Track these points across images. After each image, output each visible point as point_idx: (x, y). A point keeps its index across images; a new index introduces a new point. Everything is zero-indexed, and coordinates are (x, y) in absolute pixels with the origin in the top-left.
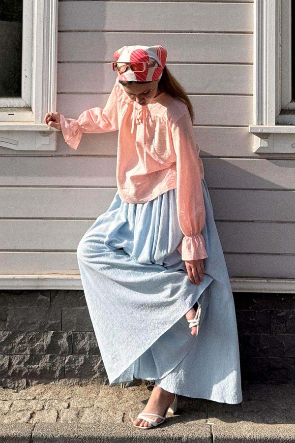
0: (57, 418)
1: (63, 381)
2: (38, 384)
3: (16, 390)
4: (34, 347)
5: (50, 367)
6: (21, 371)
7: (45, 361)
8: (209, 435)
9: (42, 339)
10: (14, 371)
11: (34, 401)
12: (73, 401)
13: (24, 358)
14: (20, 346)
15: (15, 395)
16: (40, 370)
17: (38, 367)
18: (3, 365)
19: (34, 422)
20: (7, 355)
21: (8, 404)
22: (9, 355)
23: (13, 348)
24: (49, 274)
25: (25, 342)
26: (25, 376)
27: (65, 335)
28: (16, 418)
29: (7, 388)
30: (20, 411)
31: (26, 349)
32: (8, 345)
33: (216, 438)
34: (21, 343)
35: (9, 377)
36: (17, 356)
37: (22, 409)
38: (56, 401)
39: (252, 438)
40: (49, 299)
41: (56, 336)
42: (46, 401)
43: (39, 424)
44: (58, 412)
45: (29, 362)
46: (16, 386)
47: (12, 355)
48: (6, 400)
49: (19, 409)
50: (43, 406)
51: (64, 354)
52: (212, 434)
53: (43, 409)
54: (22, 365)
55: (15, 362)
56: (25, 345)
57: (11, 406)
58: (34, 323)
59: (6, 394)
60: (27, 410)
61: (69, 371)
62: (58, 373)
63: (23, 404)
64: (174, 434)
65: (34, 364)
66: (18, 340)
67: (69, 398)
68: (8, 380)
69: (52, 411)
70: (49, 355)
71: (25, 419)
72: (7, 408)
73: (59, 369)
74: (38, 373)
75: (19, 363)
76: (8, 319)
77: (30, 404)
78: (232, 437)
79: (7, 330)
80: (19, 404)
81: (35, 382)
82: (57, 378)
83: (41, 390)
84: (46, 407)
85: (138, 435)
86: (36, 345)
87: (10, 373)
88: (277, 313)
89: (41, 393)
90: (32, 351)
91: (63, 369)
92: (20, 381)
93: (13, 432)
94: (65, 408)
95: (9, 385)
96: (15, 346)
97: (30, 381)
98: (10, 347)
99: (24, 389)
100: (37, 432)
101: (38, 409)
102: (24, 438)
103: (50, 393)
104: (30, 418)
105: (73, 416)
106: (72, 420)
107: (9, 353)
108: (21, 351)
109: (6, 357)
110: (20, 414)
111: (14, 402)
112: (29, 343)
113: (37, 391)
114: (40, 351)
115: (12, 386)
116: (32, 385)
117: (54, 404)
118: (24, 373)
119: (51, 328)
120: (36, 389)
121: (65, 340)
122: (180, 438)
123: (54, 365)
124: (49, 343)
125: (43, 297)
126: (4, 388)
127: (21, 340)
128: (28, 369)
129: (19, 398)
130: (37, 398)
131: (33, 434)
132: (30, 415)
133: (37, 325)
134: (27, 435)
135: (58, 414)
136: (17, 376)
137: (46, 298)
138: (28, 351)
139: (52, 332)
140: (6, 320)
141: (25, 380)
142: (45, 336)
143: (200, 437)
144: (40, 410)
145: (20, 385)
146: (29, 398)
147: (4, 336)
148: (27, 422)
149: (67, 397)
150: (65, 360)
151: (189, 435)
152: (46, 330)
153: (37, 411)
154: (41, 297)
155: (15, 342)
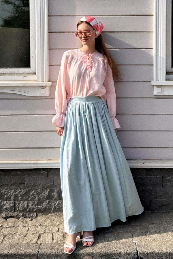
0: (52, 239)
1: (55, 214)
2: (42, 215)
3: (31, 219)
4: (39, 197)
5: (48, 207)
6: (33, 209)
7: (45, 204)
8: (135, 251)
9: (44, 193)
10: (30, 209)
11: (40, 227)
12: (60, 226)
13: (35, 202)
14: (32, 196)
15: (30, 222)
16: (43, 208)
17: (41, 206)
18: (24, 206)
19: (40, 243)
20: (26, 201)
21: (26, 229)
22: (27, 201)
23: (29, 197)
24: (47, 160)
25: (35, 195)
26: (36, 211)
27: (56, 191)
28: (31, 239)
29: (27, 217)
30: (33, 234)
31: (35, 198)
32: (26, 196)
33: (140, 253)
34: (33, 195)
35: (27, 212)
36: (31, 201)
37: (34, 232)
38: (52, 226)
39: (159, 252)
40: (47, 173)
41: (51, 191)
42: (46, 226)
43: (42, 244)
44: (53, 234)
45: (37, 204)
46: (31, 216)
47: (28, 201)
48: (25, 226)
49: (32, 233)
50: (45, 231)
51: (56, 200)
52: (137, 250)
53: (45, 232)
54: (34, 206)
55: (30, 204)
56: (35, 196)
57: (28, 231)
58: (39, 185)
59: (25, 222)
60: (36, 233)
61: (58, 209)
62: (52, 210)
63: (34, 229)
64: (116, 251)
65: (40, 205)
66: (31, 194)
67: (59, 224)
68: (27, 214)
69: (49, 234)
70: (48, 201)
71: (35, 240)
72: (26, 232)
73: (53, 207)
74: (42, 210)
75: (32, 205)
76: (26, 183)
77: (38, 229)
78: (148, 252)
79: (25, 189)
80: (32, 229)
81: (40, 214)
82: (52, 212)
83: (44, 219)
84: (46, 231)
85: (97, 252)
86: (41, 196)
87: (28, 210)
88: (166, 177)
89: (44, 221)
90: (39, 199)
91: (55, 208)
92: (33, 214)
93: (28, 251)
94: (56, 232)
95: (27, 216)
96: (30, 196)
97: (38, 214)
98: (27, 197)
99: (35, 218)
100: (41, 251)
101: (42, 232)
102: (34, 255)
103: (48, 221)
104: (38, 239)
105: (61, 238)
106: (60, 240)
107: (27, 200)
108: (33, 199)
109: (25, 202)
110: (32, 236)
111: (30, 228)
112: (37, 195)
113: (42, 220)
114: (43, 198)
115: (29, 216)
116: (39, 216)
117: (50, 229)
118: (35, 210)
119: (48, 187)
120: (41, 218)
121: (56, 193)
122: (120, 253)
123: (50, 205)
124: (47, 195)
125: (44, 172)
126: (25, 218)
127: (33, 193)
128: (37, 208)
129: (32, 225)
130: (42, 225)
131: (39, 252)
132: (37, 237)
133: (41, 186)
134: (36, 253)
135: (53, 236)
136: (31, 211)
137: (45, 172)
138: (37, 199)
139: (49, 189)
140: (25, 183)
141: (36, 214)
142: (45, 191)
143: (131, 252)
144: (43, 233)
145: (33, 216)
146: (37, 225)
147: (24, 191)
148: (36, 243)
149: (57, 224)
150: (56, 203)
151: (124, 251)
152: (46, 188)
153: (42, 234)
154: (42, 172)
155: (30, 195)
